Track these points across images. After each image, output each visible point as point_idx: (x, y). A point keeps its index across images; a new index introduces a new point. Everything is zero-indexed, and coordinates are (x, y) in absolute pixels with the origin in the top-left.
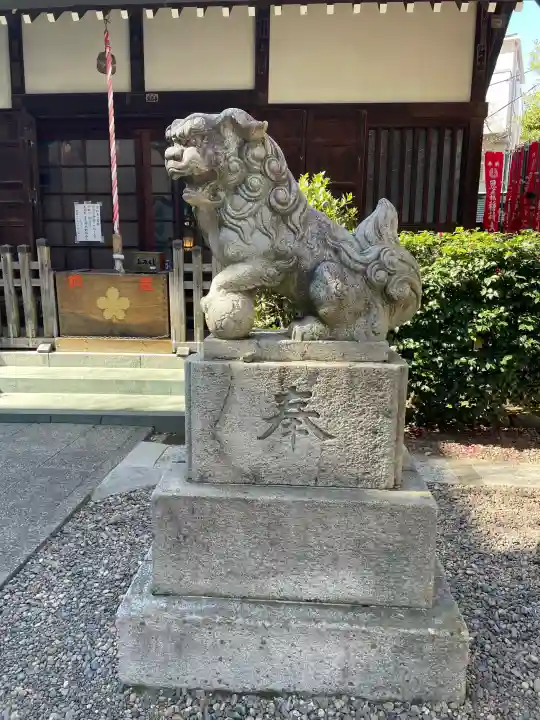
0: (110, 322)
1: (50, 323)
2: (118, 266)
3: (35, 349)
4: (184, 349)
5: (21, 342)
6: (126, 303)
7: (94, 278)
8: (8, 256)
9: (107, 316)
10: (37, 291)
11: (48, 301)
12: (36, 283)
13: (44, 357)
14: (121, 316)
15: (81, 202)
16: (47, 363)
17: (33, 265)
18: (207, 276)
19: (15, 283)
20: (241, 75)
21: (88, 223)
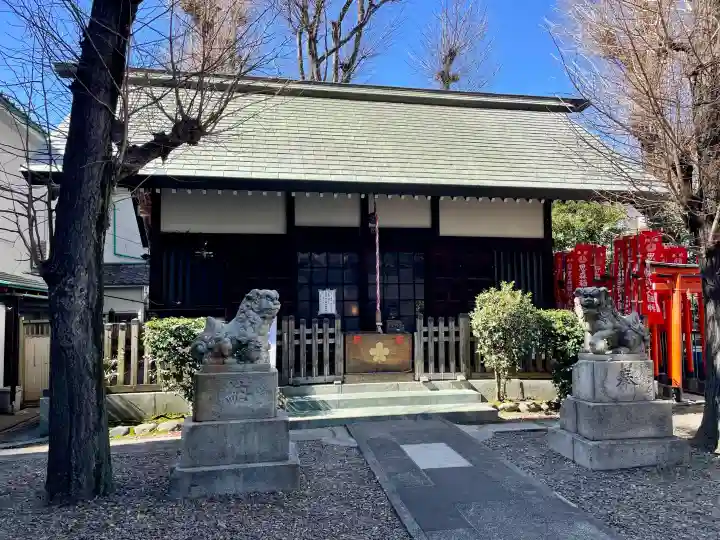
0: (377, 364)
1: (339, 366)
2: (380, 329)
3: (332, 383)
4: (424, 378)
5: (321, 379)
6: (387, 351)
7: (367, 337)
8: (317, 325)
9: (375, 359)
10: (332, 347)
11: (339, 352)
12: (331, 341)
13: (339, 388)
14: (384, 359)
15: (324, 289)
16: (340, 391)
17: (331, 330)
18: (436, 334)
19: (320, 341)
20: (424, 222)
21: (327, 302)
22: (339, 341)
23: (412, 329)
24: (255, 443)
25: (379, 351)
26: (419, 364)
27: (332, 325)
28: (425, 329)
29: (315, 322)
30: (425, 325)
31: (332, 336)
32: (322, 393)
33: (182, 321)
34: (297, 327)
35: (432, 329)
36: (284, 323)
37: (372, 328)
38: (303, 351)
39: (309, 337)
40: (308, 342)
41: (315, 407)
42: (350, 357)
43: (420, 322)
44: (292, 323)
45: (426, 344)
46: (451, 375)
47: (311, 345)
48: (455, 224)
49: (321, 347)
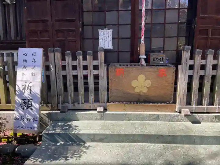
1: (103, 95)
2: (143, 62)
3: (96, 110)
5: (86, 106)
6: (149, 83)
7: (132, 69)
8: (81, 57)
9: (137, 91)
10: (96, 77)
11: (103, 83)
12: (96, 72)
13: (101, 115)
14: (145, 91)
17: (95, 63)
18: (203, 67)
19: (85, 73)
22: (102, 72)
25: (141, 83)
27: (95, 58)
28: (191, 62)
29: (80, 54)
30: (192, 57)
31: (96, 67)
34: (63, 59)
36: (51, 55)
38: (70, 81)
39: (75, 68)
40: (75, 72)
43: (186, 55)
44: (58, 55)
45: (190, 77)
47: (77, 75)
49: (86, 77)
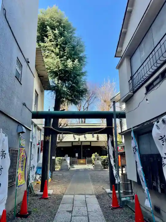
0: (82, 163)
4: (87, 165)
16: (77, 166)
20: (89, 144)
21: (77, 155)
22: (77, 160)
23: (86, 158)
24: (66, 167)
25: (82, 161)
26: (87, 163)
27: (76, 158)
32: (75, 166)
33: (60, 157)
35: (88, 158)
37: (81, 158)
38: (73, 161)
39: (74, 159)
41: (74, 167)
42: (78, 162)
44: (72, 158)
45: (87, 160)
46: (91, 164)
48: (93, 145)
49: (75, 161)
